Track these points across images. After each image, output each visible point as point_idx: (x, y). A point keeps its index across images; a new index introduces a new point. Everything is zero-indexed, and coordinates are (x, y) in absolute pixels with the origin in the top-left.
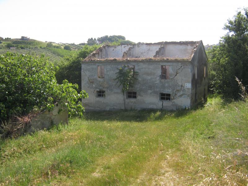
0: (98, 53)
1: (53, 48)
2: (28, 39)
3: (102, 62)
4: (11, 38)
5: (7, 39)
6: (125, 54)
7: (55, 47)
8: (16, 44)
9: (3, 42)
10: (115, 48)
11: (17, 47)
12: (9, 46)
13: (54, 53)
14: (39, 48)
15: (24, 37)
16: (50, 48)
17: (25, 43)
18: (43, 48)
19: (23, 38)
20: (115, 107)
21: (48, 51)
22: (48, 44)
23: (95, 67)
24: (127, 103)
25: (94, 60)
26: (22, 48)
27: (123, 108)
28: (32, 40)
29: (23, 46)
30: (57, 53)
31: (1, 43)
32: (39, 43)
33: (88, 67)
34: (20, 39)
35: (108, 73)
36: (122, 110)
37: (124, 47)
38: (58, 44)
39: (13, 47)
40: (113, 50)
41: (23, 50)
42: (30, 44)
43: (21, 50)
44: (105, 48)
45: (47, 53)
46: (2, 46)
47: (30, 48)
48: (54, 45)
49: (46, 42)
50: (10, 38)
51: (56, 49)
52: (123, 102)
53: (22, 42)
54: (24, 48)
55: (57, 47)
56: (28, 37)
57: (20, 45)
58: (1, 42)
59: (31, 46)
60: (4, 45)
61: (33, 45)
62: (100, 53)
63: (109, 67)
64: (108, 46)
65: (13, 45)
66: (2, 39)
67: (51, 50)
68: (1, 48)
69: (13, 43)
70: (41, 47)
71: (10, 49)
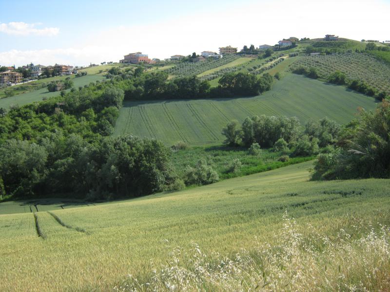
1: (377, 51)
2: (336, 39)
4: (310, 39)
5: (305, 40)
7: (379, 49)
8: (319, 47)
9: (299, 45)
11: (320, 51)
12: (308, 51)
13: (378, 59)
14: (353, 52)
15: (330, 36)
16: (373, 52)
17: (332, 45)
18: (360, 51)
19: (328, 36)
21: (369, 55)
22: (368, 45)
26: (328, 53)
28: (341, 39)
29: (329, 50)
30: (384, 59)
31: (297, 46)
32: (353, 43)
34: (324, 39)
38: (383, 43)
39: (315, 52)
41: (330, 56)
42: (338, 46)
43: (327, 57)
45: (367, 60)
46: (298, 51)
47: (339, 53)
48: (378, 46)
49: (363, 41)
50: (308, 39)
51: (381, 52)
53: (327, 43)
54: (331, 54)
55: (384, 49)
56: (336, 36)
57: (324, 49)
58: (296, 45)
59: (342, 50)
60: (300, 49)
61: (343, 48)
65: (314, 48)
66: (296, 40)
67: (373, 55)
68: (297, 55)
69: (314, 46)
70: (356, 51)
71: (310, 55)
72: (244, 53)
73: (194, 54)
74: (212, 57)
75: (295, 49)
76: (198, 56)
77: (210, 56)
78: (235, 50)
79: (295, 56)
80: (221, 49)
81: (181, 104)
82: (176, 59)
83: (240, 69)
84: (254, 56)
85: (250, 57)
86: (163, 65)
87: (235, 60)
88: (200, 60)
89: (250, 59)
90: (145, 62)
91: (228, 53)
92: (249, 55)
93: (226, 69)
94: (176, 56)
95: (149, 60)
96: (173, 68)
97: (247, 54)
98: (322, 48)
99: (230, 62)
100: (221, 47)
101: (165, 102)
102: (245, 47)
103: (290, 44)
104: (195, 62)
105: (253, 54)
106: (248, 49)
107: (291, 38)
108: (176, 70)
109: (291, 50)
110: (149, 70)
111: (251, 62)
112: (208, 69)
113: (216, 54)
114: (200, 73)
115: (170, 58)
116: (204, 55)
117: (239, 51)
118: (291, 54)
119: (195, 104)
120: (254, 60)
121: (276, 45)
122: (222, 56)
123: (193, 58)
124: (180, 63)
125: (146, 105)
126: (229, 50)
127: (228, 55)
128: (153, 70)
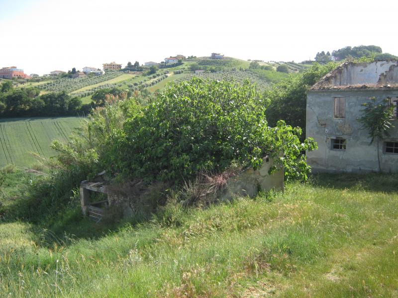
0: (335, 77)
1: (260, 70)
2: (221, 58)
3: (341, 91)
4: (197, 57)
5: (191, 58)
6: (382, 78)
7: (262, 68)
8: (203, 65)
9: (186, 63)
10: (366, 66)
11: (205, 69)
12: (193, 69)
13: (261, 78)
14: (238, 70)
15: (216, 54)
16: (256, 71)
17: (217, 63)
18: (244, 69)
19: (214, 55)
20: (362, 168)
21: (252, 74)
22: (251, 64)
23: (329, 99)
24: (383, 162)
25: (328, 89)
26: (213, 71)
27: (376, 169)
28: (227, 58)
29: (214, 68)
30: (266, 77)
31: (183, 64)
32: (238, 62)
33: (318, 100)
34: (210, 58)
35: (352, 110)
36: (375, 172)
37: (382, 65)
38: (268, 63)
39: (200, 69)
40: (362, 70)
41: (214, 74)
42: (224, 65)
43: (211, 75)
44: (347, 68)
45: (249, 78)
46: (184, 69)
47: (224, 71)
48: (261, 64)
49: (249, 60)
50: (195, 57)
51: (264, 70)
52: (377, 159)
53: (213, 62)
54: (216, 72)
55: (267, 68)
56: (222, 54)
57: (209, 67)
58: (182, 62)
59: (226, 68)
60: (186, 67)
61: (229, 66)
62: (338, 77)
63: (353, 99)
64: (353, 64)
65: (200, 66)
66: (184, 58)
67: (256, 73)
68: (182, 72)
69: (200, 64)
70: (241, 69)
71: (195, 72)
72: (128, 70)
73: (74, 69)
74: (93, 73)
75: (180, 67)
76: (78, 71)
77: (91, 72)
78: (120, 66)
79: (180, 73)
80: (105, 65)
81: (48, 121)
82: (55, 75)
83: (120, 86)
84: (138, 72)
85: (135, 73)
86: (38, 81)
87: (117, 76)
88: (80, 76)
89: (134, 76)
90: (19, 77)
91: (112, 69)
92: (133, 72)
93: (105, 85)
94: (56, 71)
95: (25, 75)
96: (48, 84)
97: (131, 70)
98: (208, 66)
99: (112, 78)
100: (105, 63)
101: (28, 120)
102: (129, 64)
103: (176, 62)
104: (74, 78)
105: (138, 71)
106: (132, 66)
107: (178, 56)
108: (51, 86)
109: (177, 67)
110: (21, 86)
111: (133, 78)
112: (86, 86)
113: (99, 70)
114: (76, 90)
115: (50, 73)
116: (85, 71)
117: (123, 68)
118: (176, 71)
119: (63, 121)
120: (138, 77)
121: (162, 62)
122: (104, 72)
123: (73, 73)
124: (58, 78)
125: (6, 123)
126: (113, 67)
127: (111, 71)
128: (27, 85)
